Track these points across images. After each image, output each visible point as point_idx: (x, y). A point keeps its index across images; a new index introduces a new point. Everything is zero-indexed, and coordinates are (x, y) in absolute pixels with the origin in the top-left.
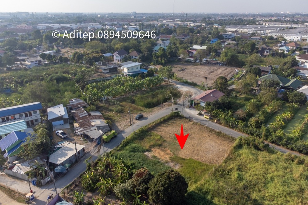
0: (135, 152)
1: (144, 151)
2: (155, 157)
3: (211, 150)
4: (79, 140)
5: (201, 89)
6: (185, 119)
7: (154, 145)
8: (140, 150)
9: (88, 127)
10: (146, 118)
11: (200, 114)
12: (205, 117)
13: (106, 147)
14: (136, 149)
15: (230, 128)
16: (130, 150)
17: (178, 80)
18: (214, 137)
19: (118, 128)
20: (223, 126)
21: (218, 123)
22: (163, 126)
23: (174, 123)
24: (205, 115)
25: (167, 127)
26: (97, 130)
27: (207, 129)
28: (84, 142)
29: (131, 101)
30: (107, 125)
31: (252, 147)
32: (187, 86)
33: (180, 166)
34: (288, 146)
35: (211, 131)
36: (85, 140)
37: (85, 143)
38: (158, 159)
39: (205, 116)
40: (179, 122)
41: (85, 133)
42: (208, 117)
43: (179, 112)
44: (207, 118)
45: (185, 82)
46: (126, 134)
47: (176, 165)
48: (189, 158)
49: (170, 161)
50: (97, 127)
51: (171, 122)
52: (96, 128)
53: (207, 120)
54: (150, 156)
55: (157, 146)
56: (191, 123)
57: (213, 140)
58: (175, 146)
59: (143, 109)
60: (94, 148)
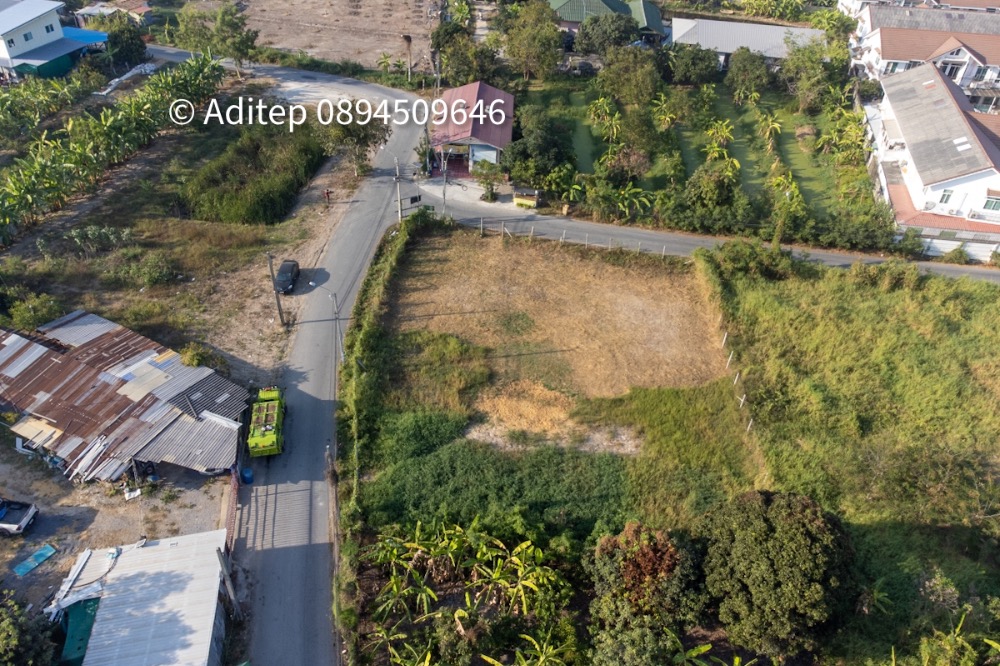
0: (431, 448)
1: (461, 429)
2: (520, 437)
3: (656, 330)
4: (116, 500)
5: (393, 85)
6: (460, 231)
7: (470, 388)
8: (445, 429)
9: (122, 420)
10: (320, 276)
11: (494, 197)
12: (521, 205)
13: (295, 482)
14: (425, 432)
15: (624, 224)
16: (411, 449)
17: (273, 61)
18: (611, 274)
19: (245, 363)
20: (598, 221)
21: (577, 216)
22: (416, 290)
23: (438, 260)
24: (518, 196)
25: (435, 287)
26: (187, 418)
27: (567, 251)
28: (158, 502)
29: (164, 204)
30: (208, 371)
31: (758, 276)
32: (329, 81)
33: (632, 433)
34: (820, 238)
35: (584, 253)
36: (154, 488)
37: (171, 505)
38: (540, 438)
39: (516, 201)
40: (455, 251)
41: (141, 458)
42: (532, 203)
43: (427, 208)
44: (530, 207)
45: (307, 65)
46: (311, 376)
47: (614, 435)
48: (627, 392)
49: (585, 426)
50: (170, 401)
51: (430, 261)
52: (169, 407)
53: (531, 212)
54: (500, 441)
55: (482, 384)
56: (496, 243)
57: (622, 287)
58: (541, 358)
59: (261, 230)
60: (245, 510)
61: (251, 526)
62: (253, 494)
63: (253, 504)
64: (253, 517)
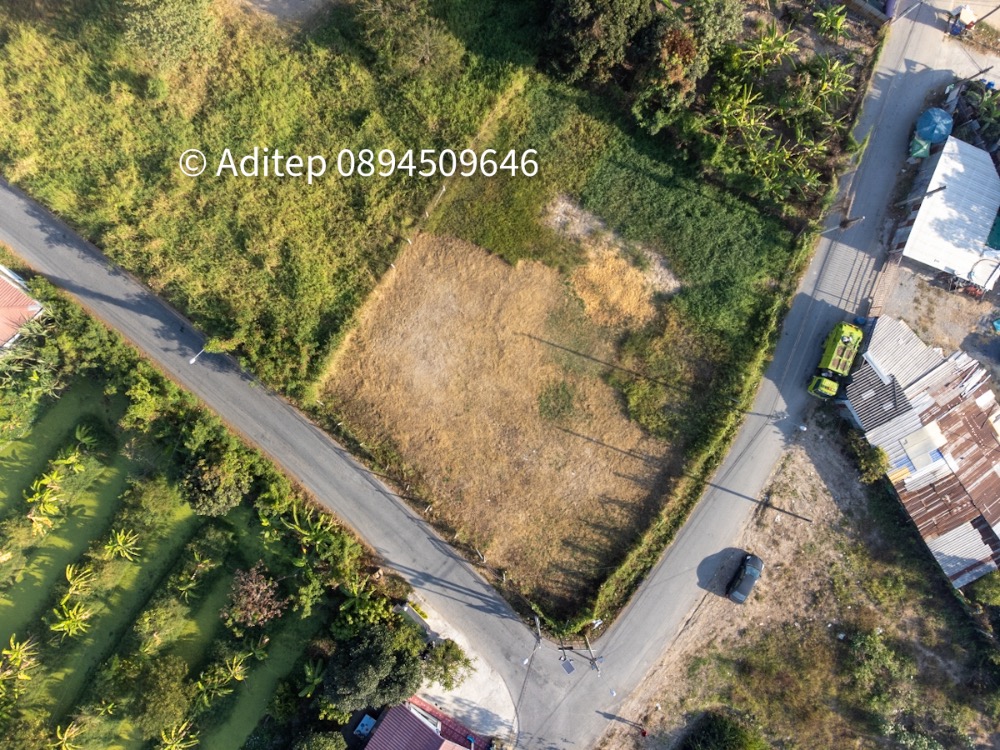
0: (715, 284)
1: (680, 295)
3: (433, 325)
6: (522, 593)
7: (649, 337)
16: (733, 289)
23: (575, 547)
25: (603, 499)
38: (625, 253)
40: (548, 557)
48: (520, 263)
49: (583, 245)
55: (637, 337)
56: (495, 551)
58: (566, 341)
60: (867, 293)
61: (866, 278)
62: (857, 306)
63: (859, 297)
64: (863, 286)
